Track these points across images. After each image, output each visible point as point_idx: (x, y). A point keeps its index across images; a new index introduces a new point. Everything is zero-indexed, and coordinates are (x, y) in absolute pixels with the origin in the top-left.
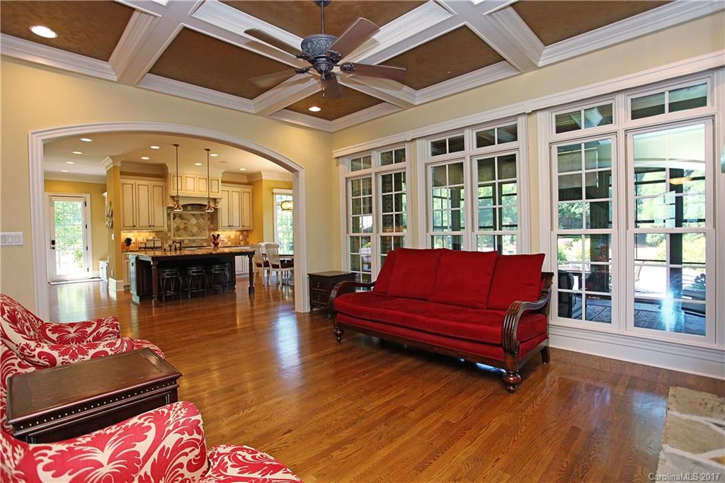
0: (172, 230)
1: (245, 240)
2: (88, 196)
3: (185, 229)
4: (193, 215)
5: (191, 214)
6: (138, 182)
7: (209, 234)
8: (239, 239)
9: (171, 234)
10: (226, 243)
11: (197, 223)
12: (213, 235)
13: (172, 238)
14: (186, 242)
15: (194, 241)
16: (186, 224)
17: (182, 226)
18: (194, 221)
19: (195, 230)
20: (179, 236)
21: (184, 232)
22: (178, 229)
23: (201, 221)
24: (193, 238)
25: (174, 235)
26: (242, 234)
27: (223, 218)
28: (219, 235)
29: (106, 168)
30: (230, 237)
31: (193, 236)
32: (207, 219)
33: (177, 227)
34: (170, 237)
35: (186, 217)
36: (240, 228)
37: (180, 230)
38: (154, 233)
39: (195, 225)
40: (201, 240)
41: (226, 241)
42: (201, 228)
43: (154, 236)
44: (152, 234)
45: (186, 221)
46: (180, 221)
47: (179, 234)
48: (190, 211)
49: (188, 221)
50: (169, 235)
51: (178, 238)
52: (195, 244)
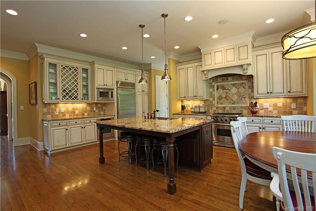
0: (216, 99)
3: (226, 97)
4: (234, 85)
5: (232, 84)
7: (250, 101)
8: (290, 108)
9: (215, 102)
10: (271, 111)
11: (238, 91)
12: (252, 103)
13: (216, 105)
14: (227, 109)
15: (234, 108)
17: (224, 96)
18: (234, 90)
19: (235, 98)
20: (222, 104)
21: (226, 101)
22: (220, 98)
23: (242, 90)
24: (233, 105)
25: (218, 103)
26: (293, 101)
27: (260, 85)
28: (256, 103)
30: (276, 105)
31: (234, 103)
32: (247, 87)
33: (220, 96)
34: (214, 104)
35: (227, 87)
36: (290, 95)
37: (222, 98)
38: (203, 101)
39: (235, 94)
40: (242, 107)
41: (271, 109)
42: (241, 97)
43: (203, 103)
44: (202, 101)
45: (227, 91)
46: (222, 91)
47: (221, 101)
48: (231, 81)
49: (229, 90)
50: (214, 103)
51: (220, 106)
52: (235, 111)
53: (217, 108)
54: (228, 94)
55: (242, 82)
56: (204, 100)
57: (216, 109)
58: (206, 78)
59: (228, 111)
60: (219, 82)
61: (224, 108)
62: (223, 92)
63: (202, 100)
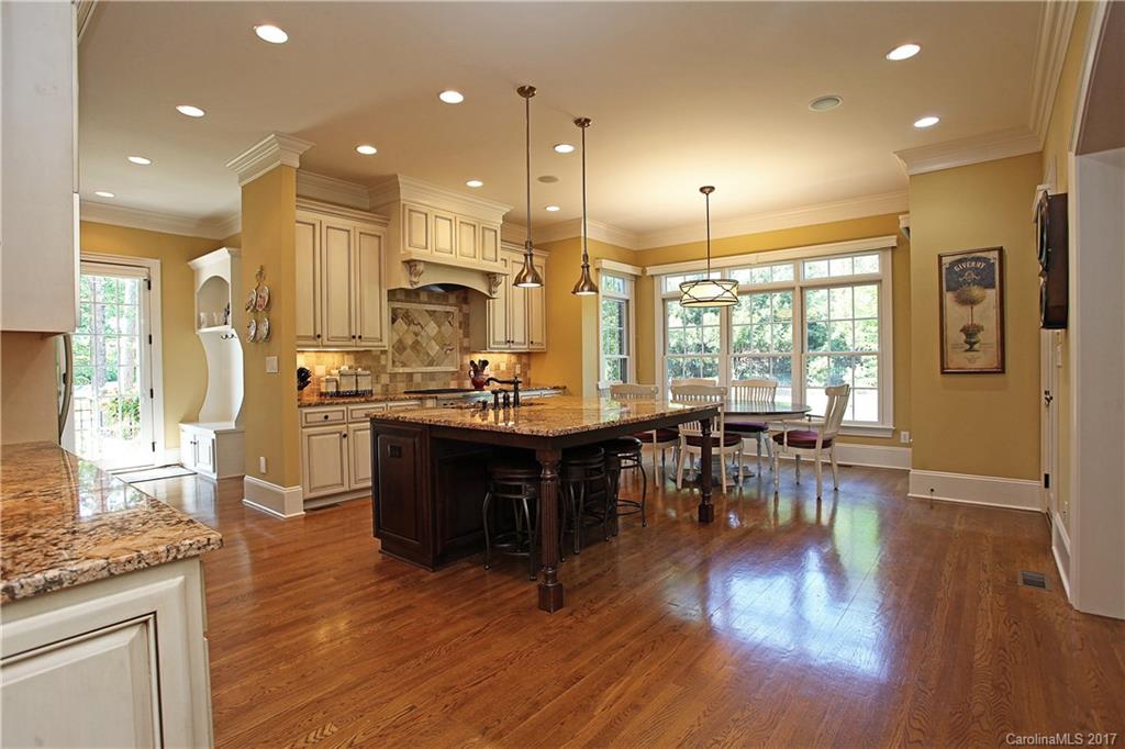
0: (389, 349)
1: (526, 374)
2: (155, 264)
3: (416, 346)
4: (432, 313)
5: (427, 311)
6: (328, 220)
7: (462, 359)
9: (387, 360)
11: (439, 332)
12: (472, 362)
13: (390, 369)
14: (418, 378)
15: (432, 376)
16: (416, 334)
17: (409, 341)
18: (432, 328)
19: (434, 349)
20: (404, 365)
21: (413, 356)
22: (400, 347)
23: (446, 329)
24: (430, 369)
25: (394, 362)
26: (519, 361)
27: (496, 323)
29: (241, 180)
30: (499, 366)
31: (431, 363)
32: (457, 323)
33: (400, 341)
34: (385, 366)
35: (417, 318)
36: (524, 348)
37: (405, 349)
38: (352, 356)
39: (434, 338)
40: (446, 373)
43: (352, 363)
44: (346, 356)
45: (417, 329)
46: (406, 327)
47: (403, 358)
48: (426, 303)
49: (422, 328)
50: (383, 362)
51: (401, 370)
52: (434, 383)
53: (393, 376)
54: (419, 338)
55: (448, 309)
56: (352, 352)
57: (391, 381)
58: (412, 283)
59: (418, 384)
60: (398, 301)
61: (410, 375)
62: (407, 331)
63: (348, 352)
